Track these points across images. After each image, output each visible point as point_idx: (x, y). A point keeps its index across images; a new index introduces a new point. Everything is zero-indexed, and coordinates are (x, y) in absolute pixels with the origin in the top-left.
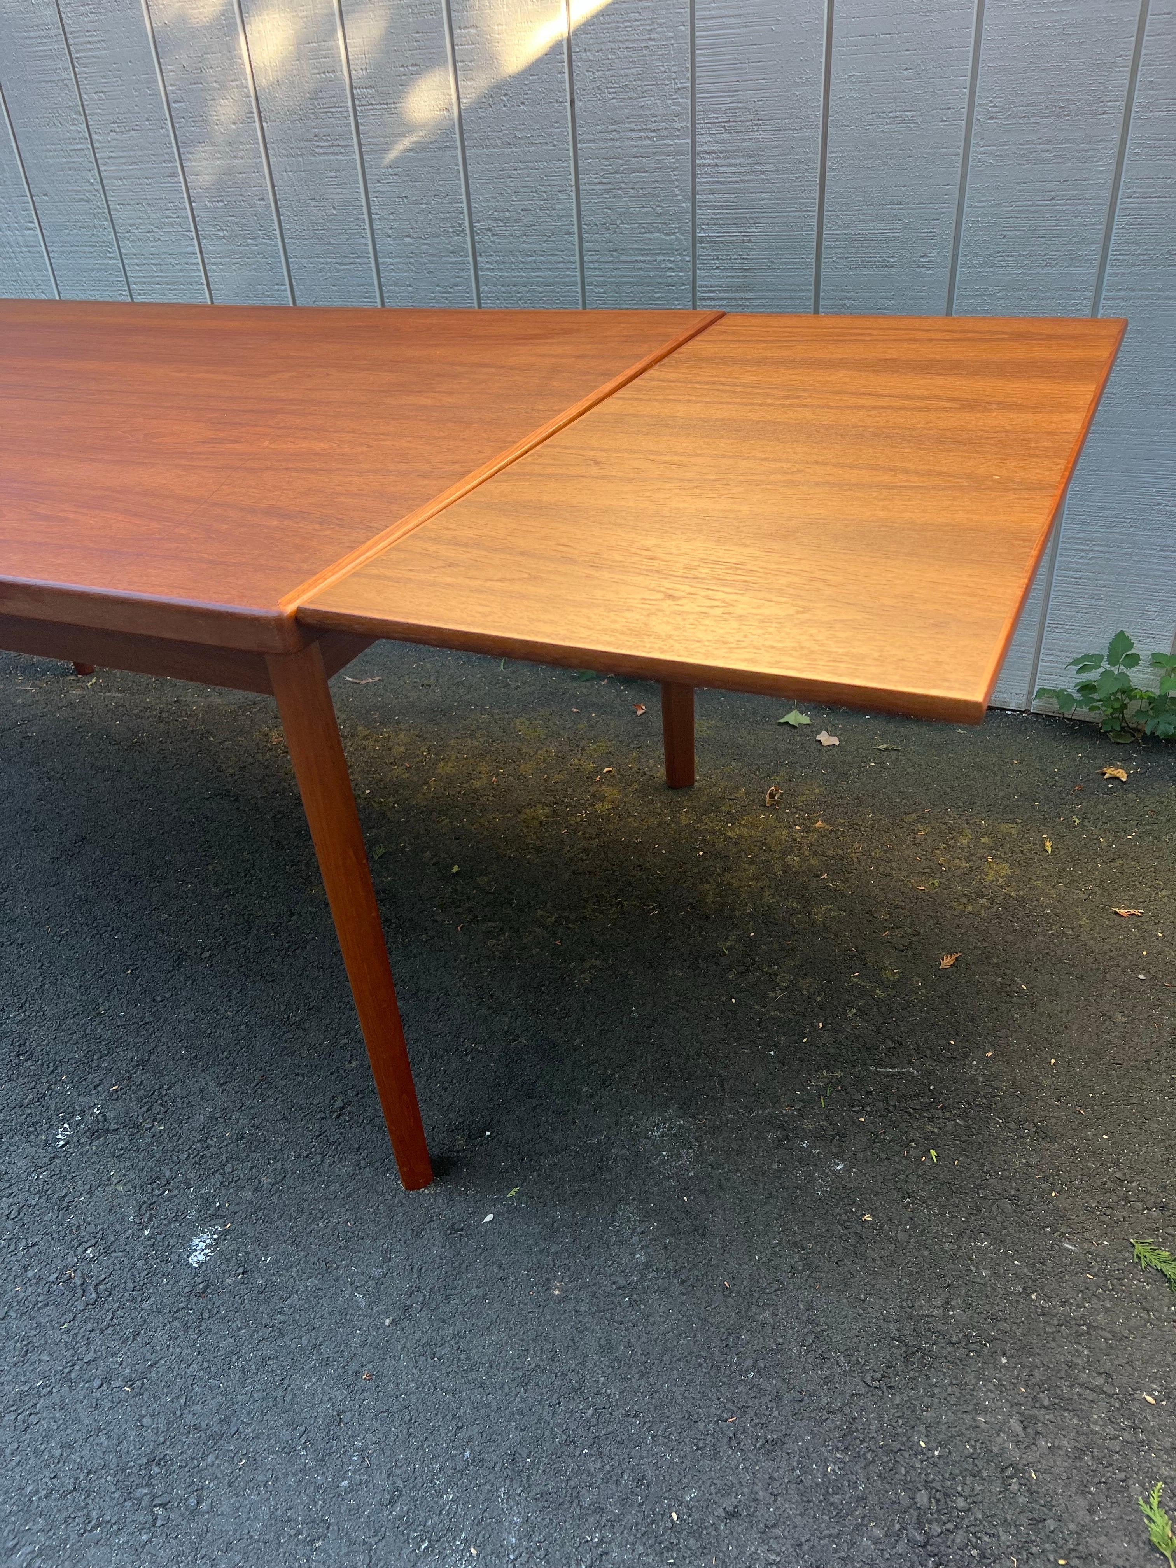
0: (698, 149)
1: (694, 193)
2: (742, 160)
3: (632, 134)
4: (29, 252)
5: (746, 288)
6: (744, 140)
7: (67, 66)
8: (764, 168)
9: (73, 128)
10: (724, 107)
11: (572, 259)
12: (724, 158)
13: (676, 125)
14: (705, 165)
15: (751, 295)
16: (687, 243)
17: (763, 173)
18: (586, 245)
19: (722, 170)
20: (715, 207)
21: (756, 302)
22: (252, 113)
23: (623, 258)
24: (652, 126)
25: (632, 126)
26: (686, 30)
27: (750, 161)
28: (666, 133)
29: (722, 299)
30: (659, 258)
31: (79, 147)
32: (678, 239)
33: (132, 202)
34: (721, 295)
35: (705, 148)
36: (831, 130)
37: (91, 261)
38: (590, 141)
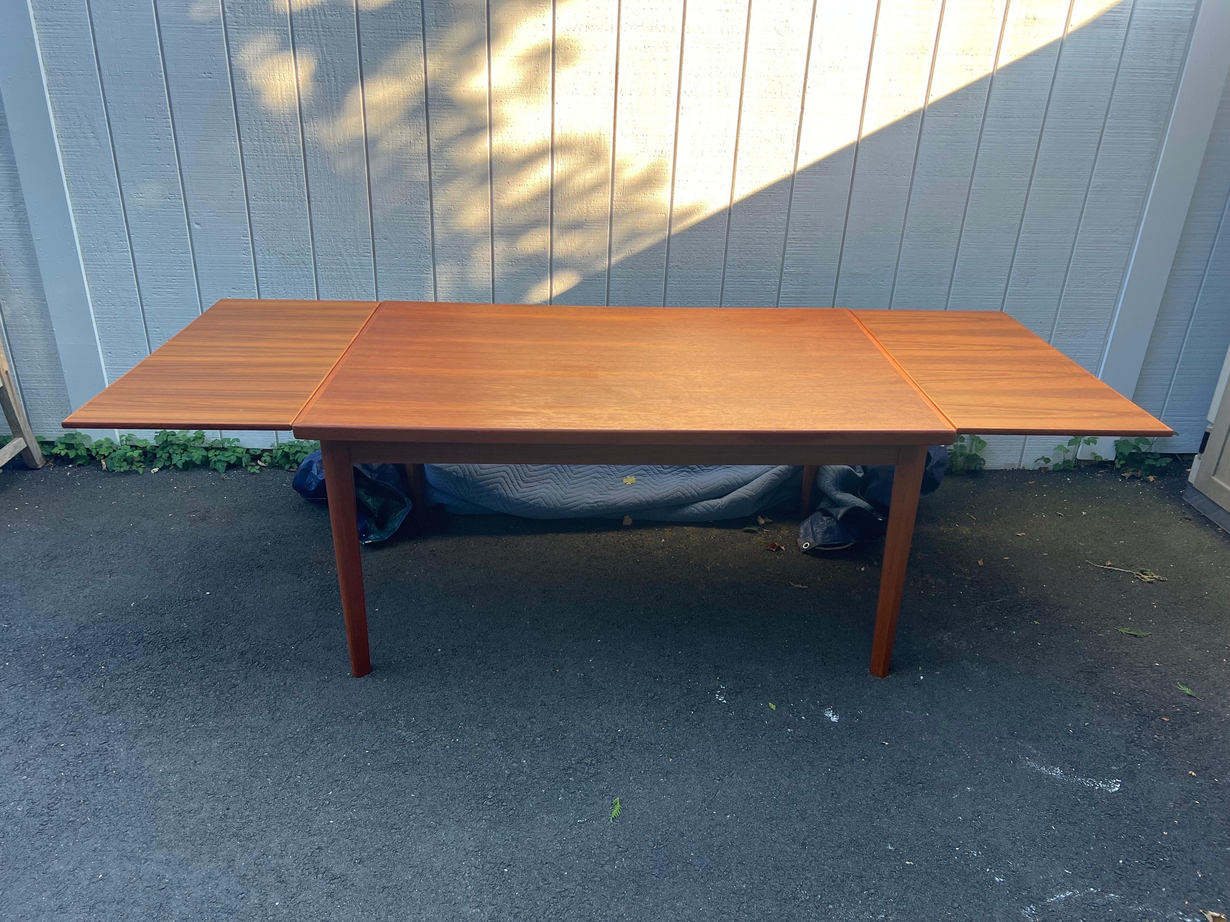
0: (788, 237)
1: (784, 254)
2: (808, 242)
3: (758, 229)
4: (361, 268)
5: (804, 293)
6: (810, 234)
7: (425, 174)
8: (817, 245)
9: (421, 206)
10: (802, 221)
11: (719, 280)
12: (800, 241)
13: (779, 227)
14: (791, 243)
15: (805, 296)
16: (778, 274)
17: (817, 247)
18: (727, 274)
19: (798, 245)
20: (794, 260)
21: (807, 299)
22: (548, 207)
23: (746, 280)
24: (769, 227)
25: (759, 226)
26: (789, 191)
27: (811, 242)
28: (774, 229)
29: (792, 297)
30: (763, 280)
31: (421, 216)
32: (774, 272)
33: (452, 246)
34: (792, 296)
35: (792, 236)
36: (847, 233)
37: (410, 275)
38: (736, 231)
